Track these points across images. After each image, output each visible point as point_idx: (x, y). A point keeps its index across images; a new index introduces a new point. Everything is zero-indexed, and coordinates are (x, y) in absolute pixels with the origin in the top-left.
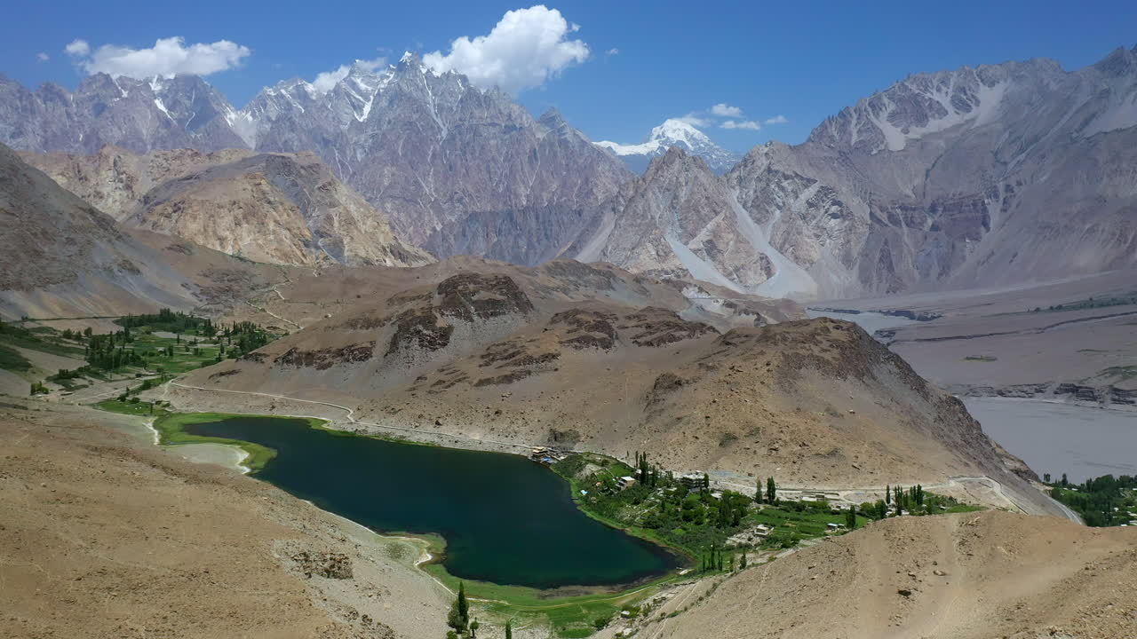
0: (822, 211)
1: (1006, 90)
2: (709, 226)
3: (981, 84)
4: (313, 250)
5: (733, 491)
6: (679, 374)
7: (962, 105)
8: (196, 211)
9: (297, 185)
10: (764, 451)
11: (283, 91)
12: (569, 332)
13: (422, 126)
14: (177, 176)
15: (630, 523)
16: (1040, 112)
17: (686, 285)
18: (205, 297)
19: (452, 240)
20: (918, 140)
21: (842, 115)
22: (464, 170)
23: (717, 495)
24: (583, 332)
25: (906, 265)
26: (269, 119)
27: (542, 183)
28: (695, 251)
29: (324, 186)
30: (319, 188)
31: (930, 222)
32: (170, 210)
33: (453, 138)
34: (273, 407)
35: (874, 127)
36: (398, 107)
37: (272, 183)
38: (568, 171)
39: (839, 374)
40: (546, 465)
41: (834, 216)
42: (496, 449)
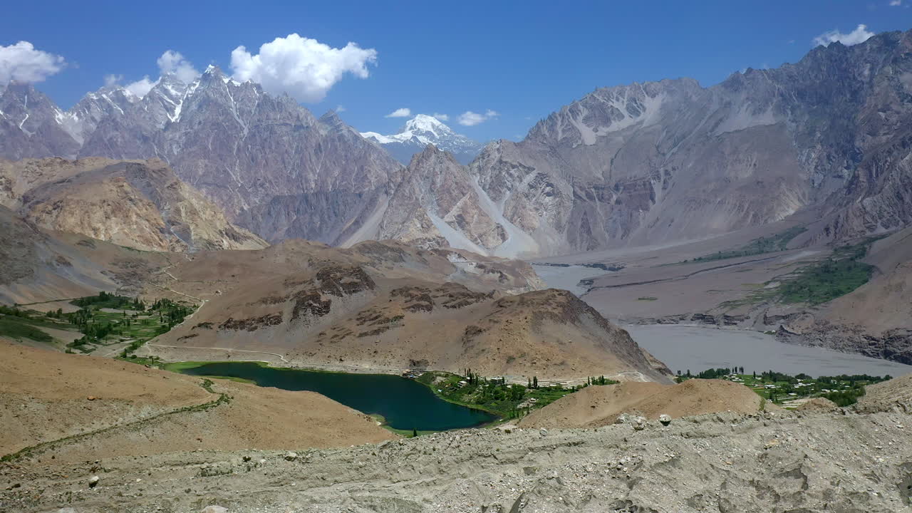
0: (540, 191)
1: (663, 100)
2: (459, 204)
3: (646, 96)
4: (167, 235)
5: (517, 384)
6: (479, 326)
7: (634, 111)
8: (73, 208)
9: (151, 186)
10: (529, 364)
11: (104, 96)
12: (406, 302)
13: (227, 126)
14: (50, 180)
15: (469, 403)
16: (687, 116)
17: (449, 252)
18: (120, 281)
19: (260, 219)
20: (604, 137)
21: (550, 118)
22: (264, 161)
23: (509, 387)
24: (415, 302)
25: (600, 229)
26: (93, 119)
27: (327, 171)
28: (449, 223)
29: (172, 185)
30: (168, 187)
31: (615, 197)
32: (50, 208)
33: (254, 135)
34: (229, 356)
35: (573, 127)
36: (207, 110)
37: (132, 184)
38: (347, 160)
39: (562, 322)
40: (412, 379)
41: (548, 194)
42: (380, 372)
